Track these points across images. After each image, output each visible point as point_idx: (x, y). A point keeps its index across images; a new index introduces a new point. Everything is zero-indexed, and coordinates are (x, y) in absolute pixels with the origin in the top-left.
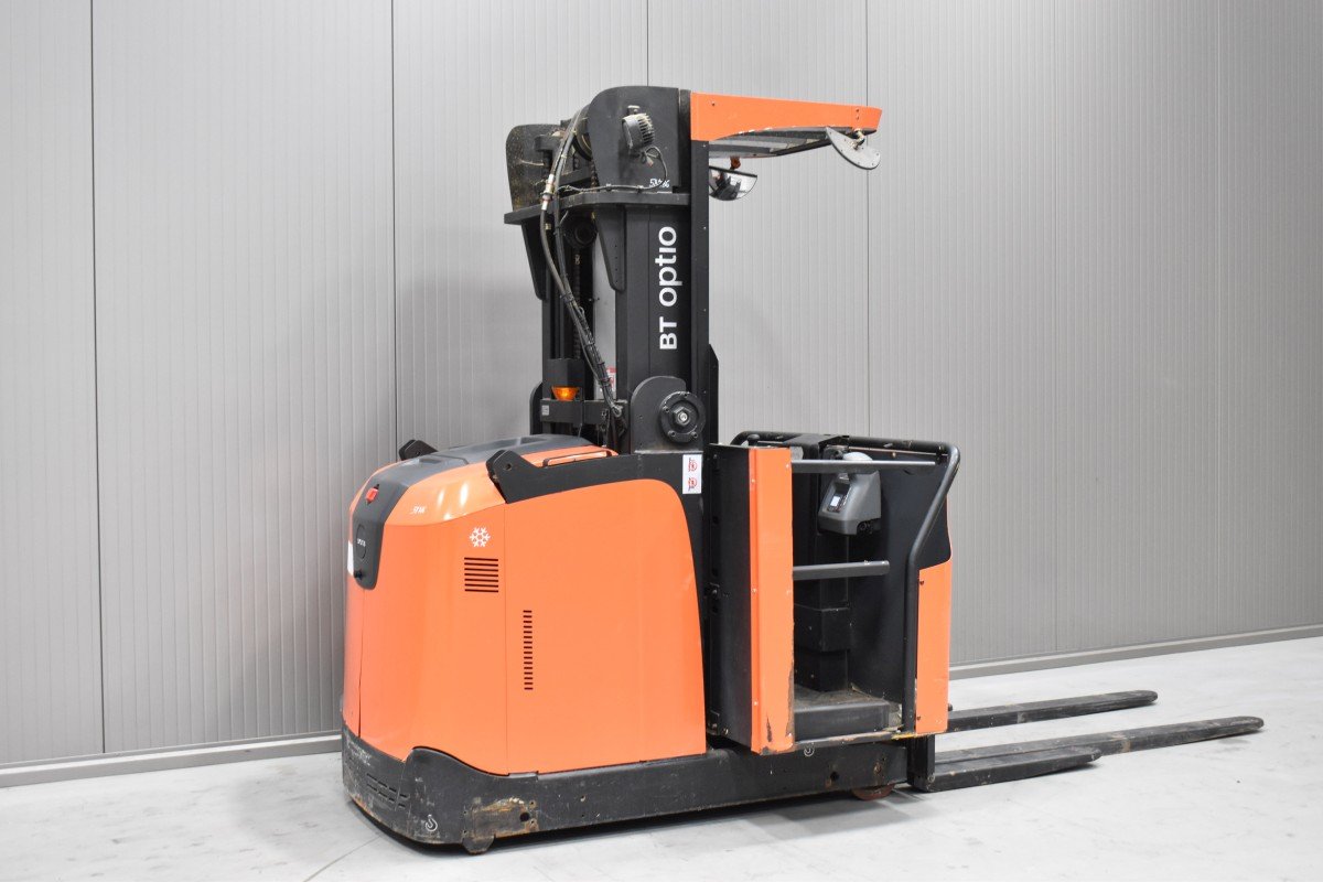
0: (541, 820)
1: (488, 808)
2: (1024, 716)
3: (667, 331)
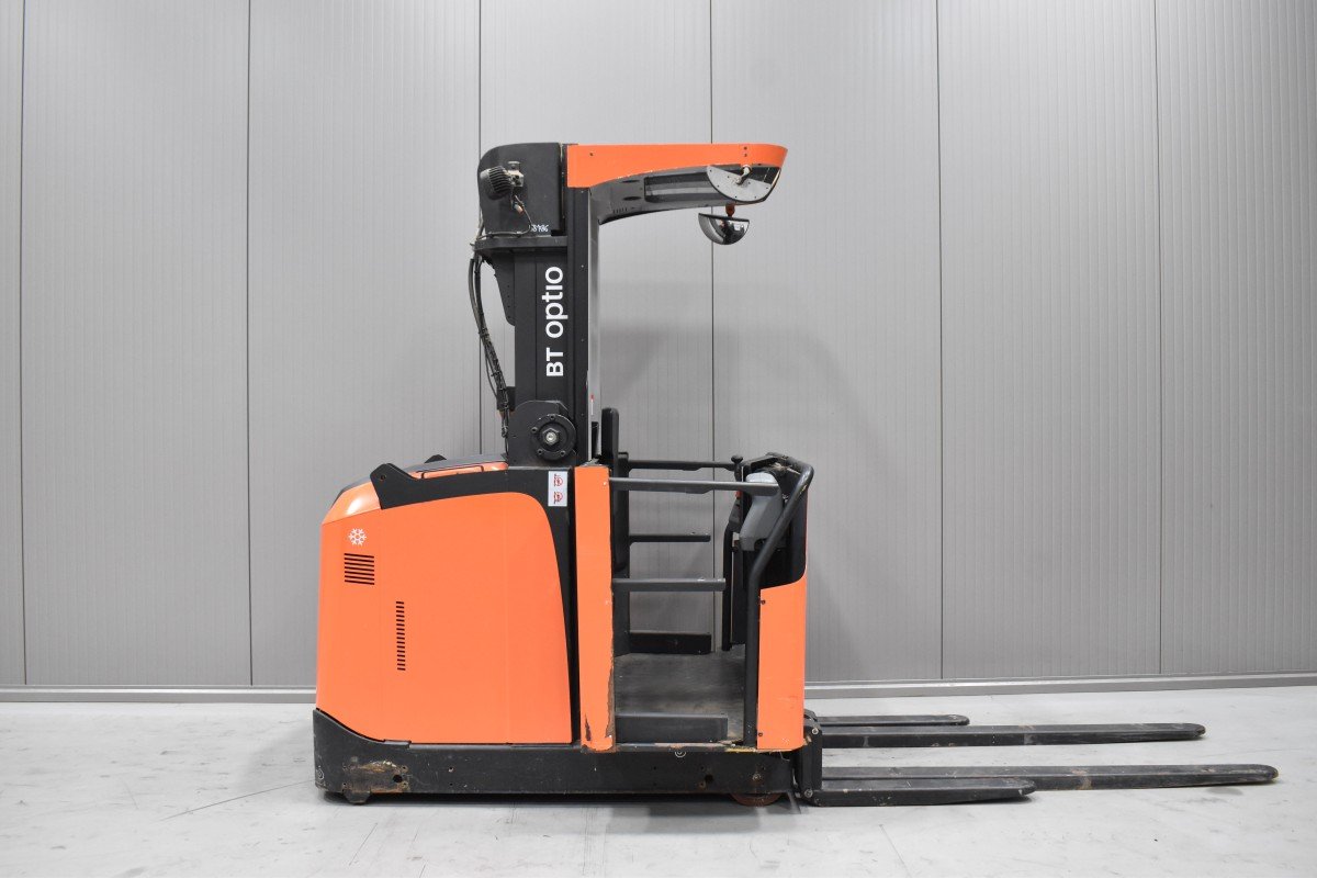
0: (412, 782)
1: (364, 767)
2: (1032, 738)
3: (554, 360)
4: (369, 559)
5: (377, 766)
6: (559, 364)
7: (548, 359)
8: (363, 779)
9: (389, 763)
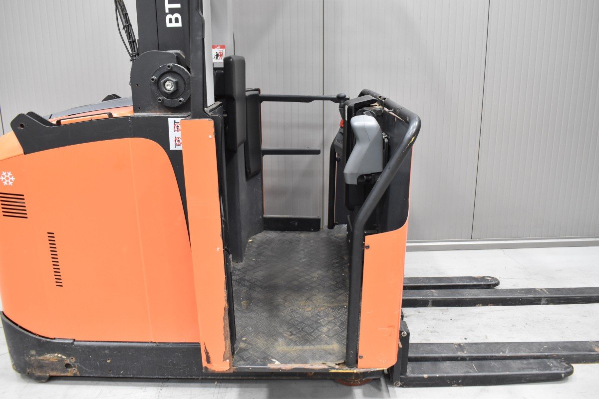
0: (79, 369)
1: (41, 358)
2: (547, 300)
3: (172, 11)
4: (20, 197)
5: (51, 357)
6: (177, 15)
7: (167, 11)
8: (41, 366)
9: (60, 355)
